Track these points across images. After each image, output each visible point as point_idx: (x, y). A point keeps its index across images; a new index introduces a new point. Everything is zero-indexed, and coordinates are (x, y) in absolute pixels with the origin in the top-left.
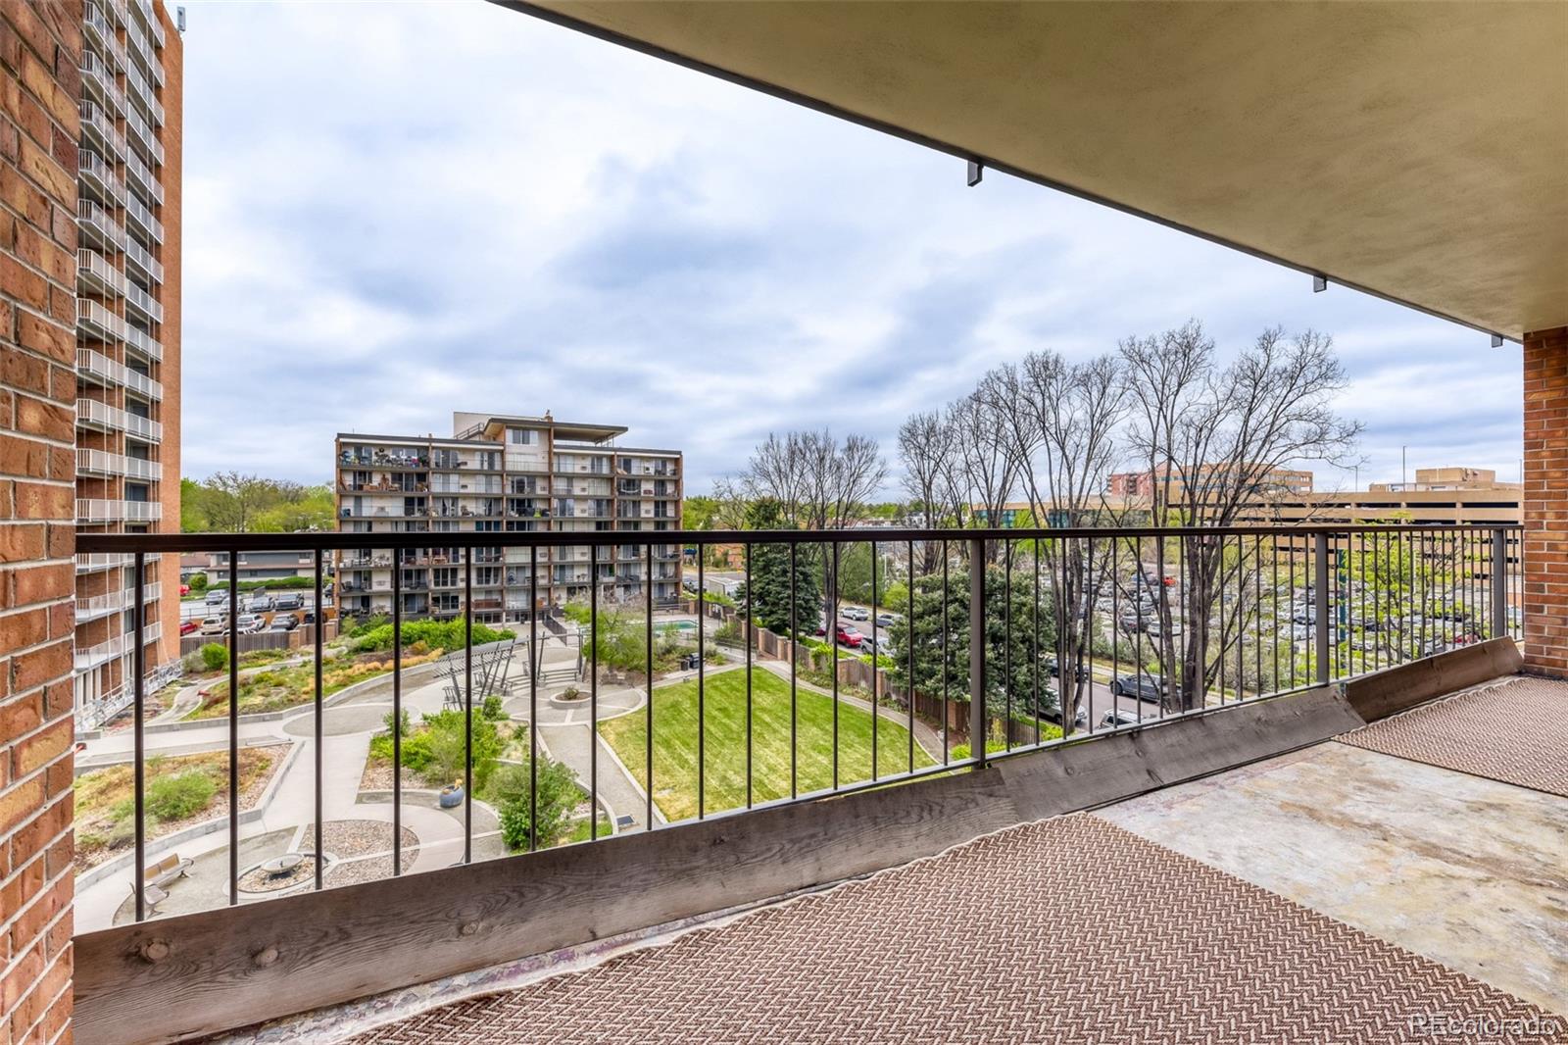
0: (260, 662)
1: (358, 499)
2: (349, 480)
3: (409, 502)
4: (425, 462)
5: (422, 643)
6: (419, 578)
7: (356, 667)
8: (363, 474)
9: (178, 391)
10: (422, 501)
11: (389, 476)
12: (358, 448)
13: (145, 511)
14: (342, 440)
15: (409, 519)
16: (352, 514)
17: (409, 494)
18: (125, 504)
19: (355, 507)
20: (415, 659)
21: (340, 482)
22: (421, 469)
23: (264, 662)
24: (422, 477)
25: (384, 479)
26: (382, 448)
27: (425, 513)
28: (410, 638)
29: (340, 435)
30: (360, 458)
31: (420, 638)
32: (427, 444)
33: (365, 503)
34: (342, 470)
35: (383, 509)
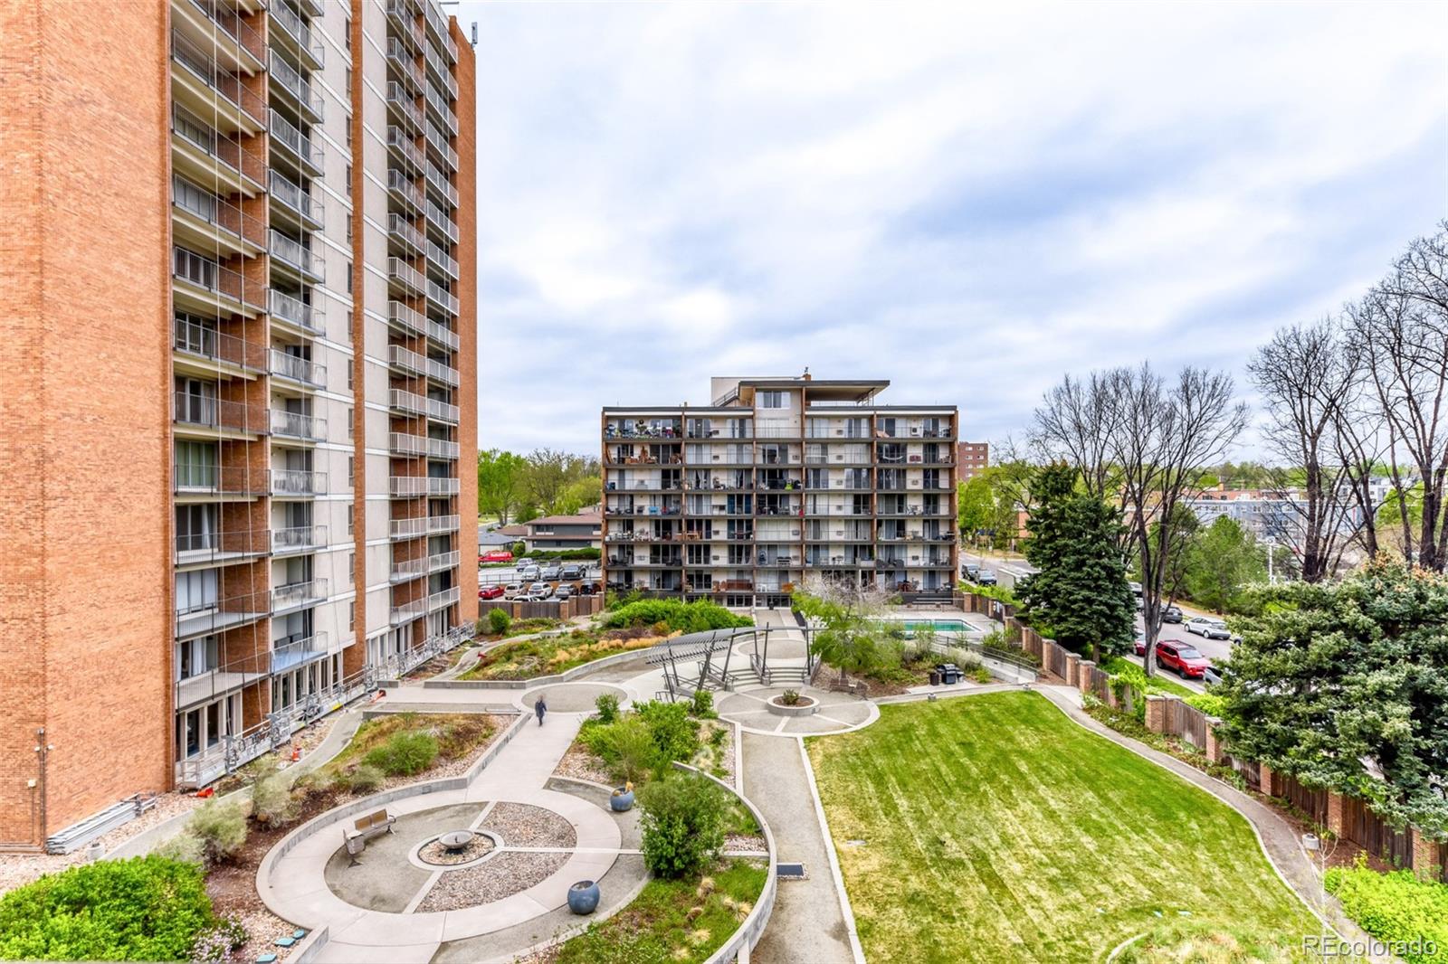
0: (534, 629)
1: (622, 472)
2: (614, 453)
3: (666, 474)
4: (678, 432)
5: (664, 623)
6: (675, 553)
7: (601, 642)
8: (626, 448)
9: (474, 377)
10: (677, 473)
11: (648, 449)
12: (622, 420)
13: (445, 487)
14: (607, 414)
15: (664, 492)
16: (617, 488)
17: (666, 467)
18: (428, 479)
19: (619, 480)
20: (655, 639)
21: (606, 455)
22: (675, 440)
23: (537, 629)
24: (677, 448)
25: (644, 452)
26: (642, 419)
27: (679, 485)
28: (654, 617)
29: (605, 409)
30: (623, 431)
31: (664, 619)
32: (680, 413)
33: (628, 476)
34: (607, 444)
35: (642, 482)
